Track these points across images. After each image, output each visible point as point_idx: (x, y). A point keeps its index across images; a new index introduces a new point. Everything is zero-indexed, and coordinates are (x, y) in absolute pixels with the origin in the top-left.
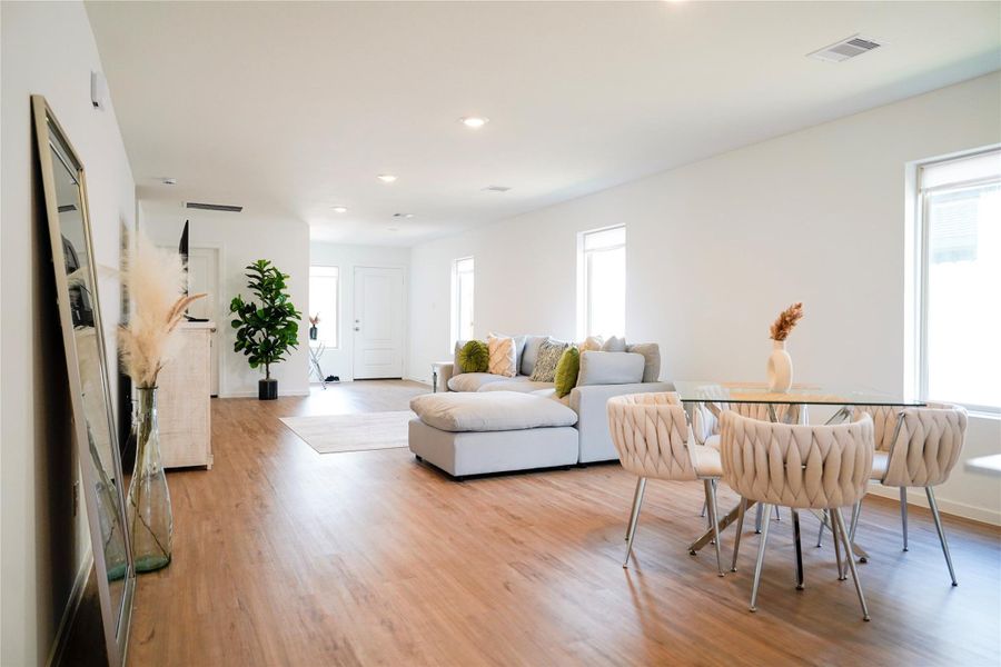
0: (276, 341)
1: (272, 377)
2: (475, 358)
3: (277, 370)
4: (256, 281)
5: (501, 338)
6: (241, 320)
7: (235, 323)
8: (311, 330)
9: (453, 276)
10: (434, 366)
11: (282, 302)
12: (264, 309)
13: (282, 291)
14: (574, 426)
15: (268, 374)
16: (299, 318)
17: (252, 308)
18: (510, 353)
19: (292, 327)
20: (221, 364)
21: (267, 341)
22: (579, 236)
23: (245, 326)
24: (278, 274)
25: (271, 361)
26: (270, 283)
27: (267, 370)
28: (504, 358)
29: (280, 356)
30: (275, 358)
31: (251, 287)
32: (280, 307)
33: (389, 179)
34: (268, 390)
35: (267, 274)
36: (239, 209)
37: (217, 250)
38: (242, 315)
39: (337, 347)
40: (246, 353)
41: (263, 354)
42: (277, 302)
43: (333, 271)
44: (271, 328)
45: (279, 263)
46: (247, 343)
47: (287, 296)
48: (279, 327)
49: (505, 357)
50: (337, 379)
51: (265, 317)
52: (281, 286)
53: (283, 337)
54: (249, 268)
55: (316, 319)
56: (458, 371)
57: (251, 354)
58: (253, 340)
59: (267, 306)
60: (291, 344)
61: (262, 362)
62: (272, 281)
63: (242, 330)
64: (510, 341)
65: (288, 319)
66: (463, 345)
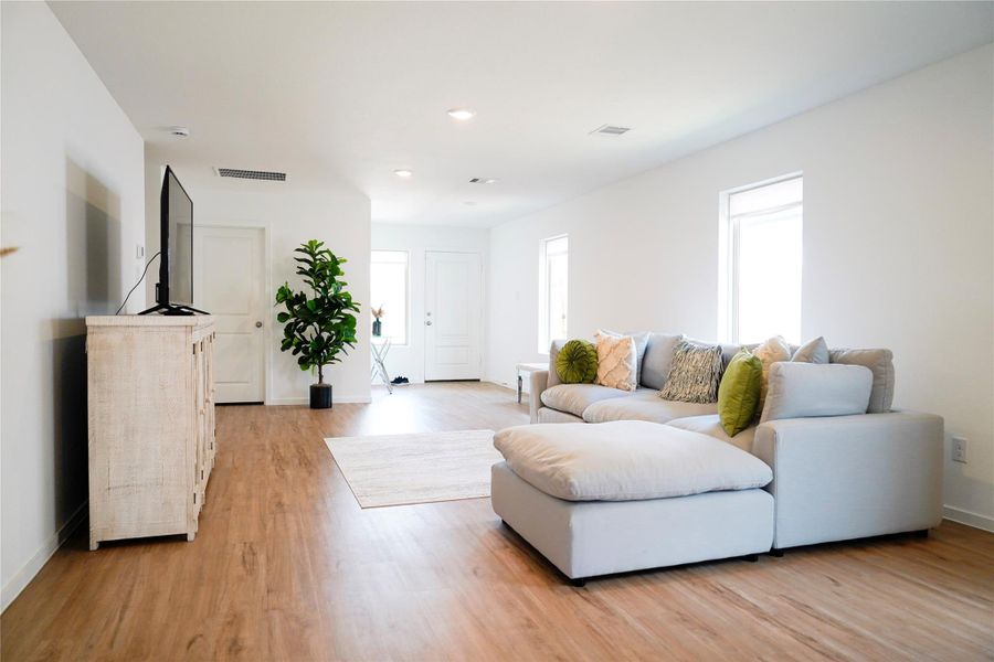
0: (330, 338)
1: (326, 381)
2: (579, 364)
3: (332, 373)
4: (307, 267)
5: (616, 337)
6: (288, 312)
7: (282, 317)
8: (375, 324)
9: (542, 259)
10: (519, 368)
11: (337, 291)
12: (316, 299)
13: (337, 278)
14: (767, 488)
15: (321, 377)
16: (357, 310)
17: (301, 298)
18: (628, 358)
19: (349, 322)
20: (267, 365)
21: (319, 338)
22: (723, 195)
23: (292, 320)
24: (333, 257)
25: (325, 362)
26: (323, 269)
27: (320, 373)
28: (619, 365)
29: (336, 356)
30: (329, 358)
31: (300, 273)
32: (334, 297)
33: (462, 116)
34: (321, 397)
35: (319, 257)
36: (281, 177)
37: (263, 230)
38: (290, 307)
39: (406, 344)
40: (295, 353)
41: (316, 354)
42: (331, 292)
43: (402, 257)
44: (323, 322)
45: (334, 244)
46: (295, 341)
47: (345, 284)
48: (334, 321)
49: (622, 363)
50: (406, 380)
51: (317, 308)
52: (336, 272)
53: (338, 333)
54: (298, 250)
55: (380, 312)
56: (555, 379)
57: (301, 354)
58: (303, 337)
59: (319, 296)
60: (348, 342)
61: (314, 363)
62: (325, 266)
63: (290, 325)
64: (629, 341)
65: (343, 311)
66: (561, 346)
